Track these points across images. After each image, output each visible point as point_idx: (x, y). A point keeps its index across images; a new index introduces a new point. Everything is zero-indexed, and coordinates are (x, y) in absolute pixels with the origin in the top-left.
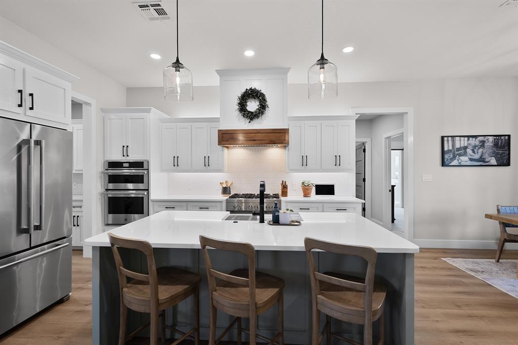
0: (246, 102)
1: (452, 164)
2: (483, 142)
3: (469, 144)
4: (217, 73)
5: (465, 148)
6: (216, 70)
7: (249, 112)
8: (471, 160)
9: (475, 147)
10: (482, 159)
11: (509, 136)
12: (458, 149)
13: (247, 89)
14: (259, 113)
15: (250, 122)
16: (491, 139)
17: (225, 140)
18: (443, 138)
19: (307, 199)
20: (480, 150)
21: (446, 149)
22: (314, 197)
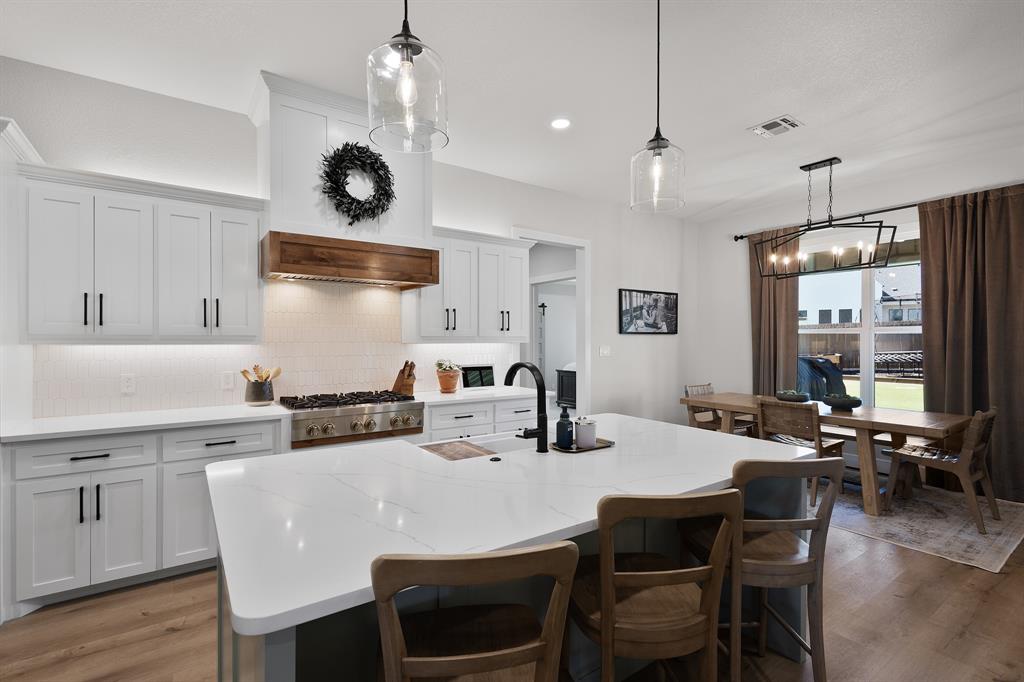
0: (346, 176)
1: (629, 331)
2: (656, 301)
3: (645, 303)
4: (266, 79)
5: (641, 308)
6: (262, 72)
7: (353, 199)
8: (647, 325)
9: (649, 307)
10: (654, 325)
11: (677, 294)
12: (635, 310)
13: (347, 144)
14: (377, 207)
15: (350, 224)
16: (663, 296)
17: (291, 260)
18: (620, 291)
19: (448, 398)
20: (654, 312)
21: (624, 308)
22: (461, 393)
